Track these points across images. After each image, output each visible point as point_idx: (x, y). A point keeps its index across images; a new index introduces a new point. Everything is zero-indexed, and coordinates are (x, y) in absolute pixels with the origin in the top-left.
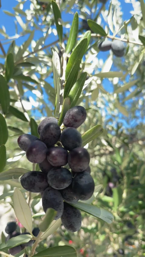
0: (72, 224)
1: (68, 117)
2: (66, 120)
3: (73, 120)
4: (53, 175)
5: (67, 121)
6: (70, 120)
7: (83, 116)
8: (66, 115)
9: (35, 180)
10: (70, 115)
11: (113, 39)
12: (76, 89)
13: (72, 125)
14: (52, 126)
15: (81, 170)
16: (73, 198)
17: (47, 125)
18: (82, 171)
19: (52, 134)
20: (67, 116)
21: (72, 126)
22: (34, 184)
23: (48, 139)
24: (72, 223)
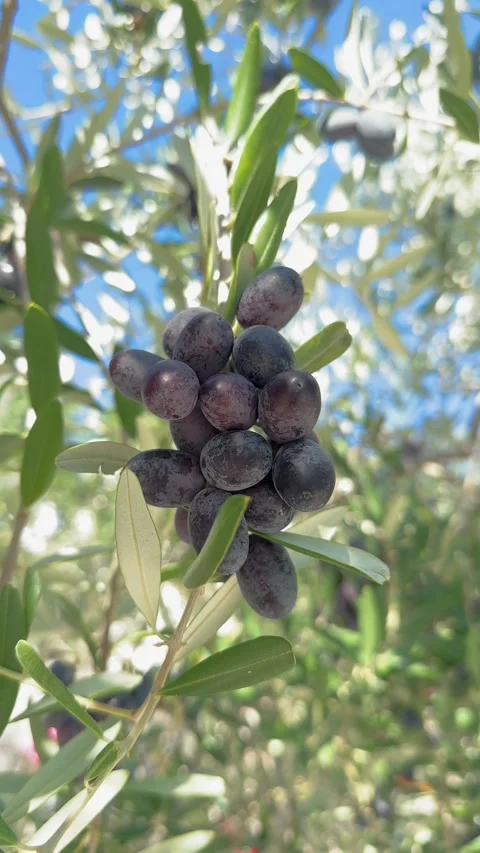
0: (271, 592)
1: (252, 297)
2: (247, 307)
3: (266, 304)
4: (220, 447)
5: (251, 309)
6: (259, 305)
7: (294, 293)
8: (245, 295)
9: (166, 469)
10: (258, 291)
11: (361, 109)
12: (267, 232)
13: (263, 319)
14: (207, 322)
15: (298, 432)
16: (275, 512)
17: (193, 320)
18: (301, 435)
19: (210, 342)
20: (250, 296)
21: (264, 323)
22: (165, 478)
23: (199, 356)
24: (272, 588)
